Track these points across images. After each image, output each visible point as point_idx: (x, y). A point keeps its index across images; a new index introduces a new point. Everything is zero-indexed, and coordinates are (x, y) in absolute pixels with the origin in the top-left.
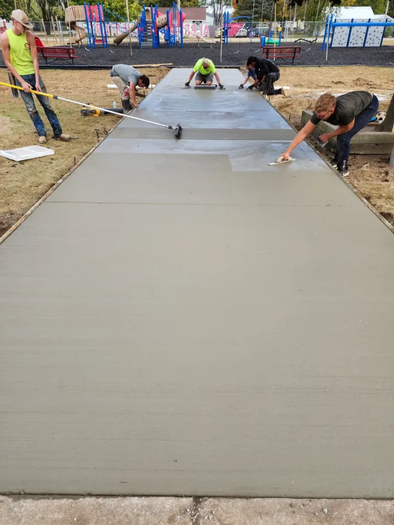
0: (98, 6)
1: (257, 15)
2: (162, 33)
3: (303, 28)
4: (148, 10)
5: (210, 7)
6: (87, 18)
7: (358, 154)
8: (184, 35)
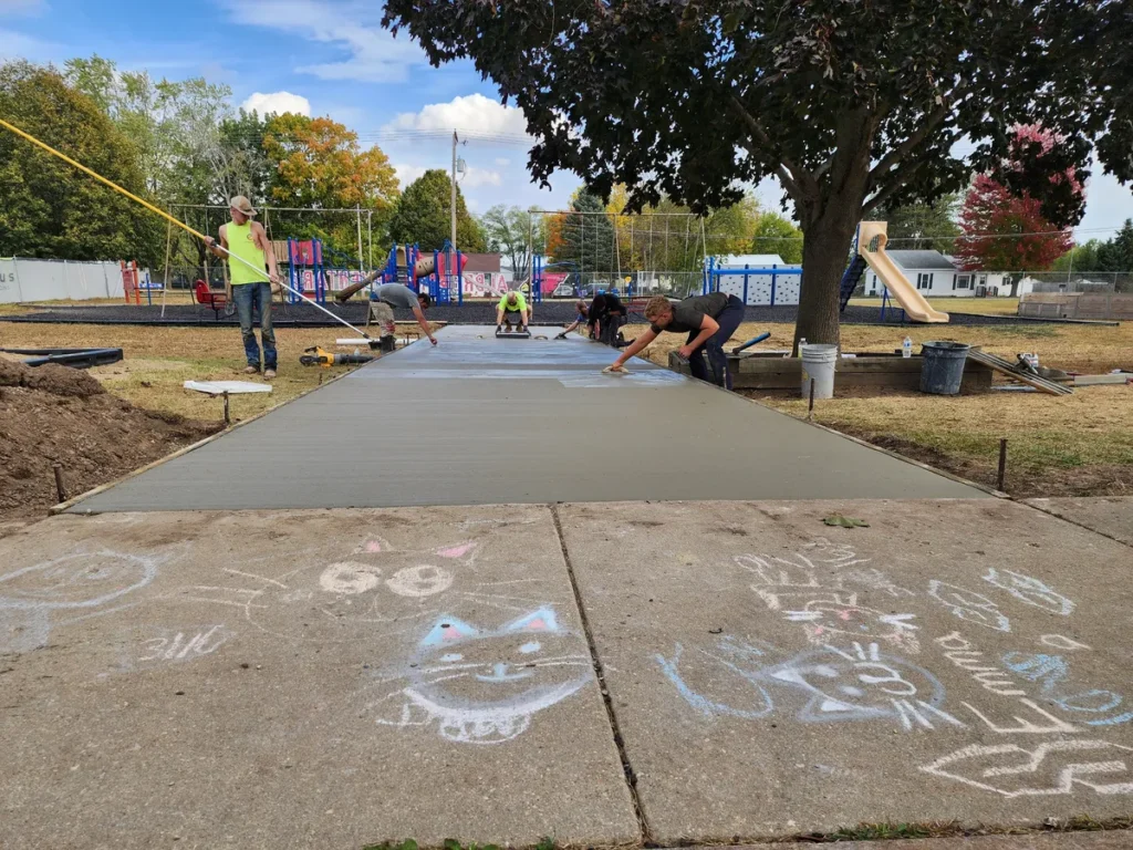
0: (314, 242)
1: (588, 266)
2: (424, 284)
3: (670, 287)
4: (400, 250)
5: (505, 256)
6: (291, 259)
7: (754, 389)
8: (464, 292)
